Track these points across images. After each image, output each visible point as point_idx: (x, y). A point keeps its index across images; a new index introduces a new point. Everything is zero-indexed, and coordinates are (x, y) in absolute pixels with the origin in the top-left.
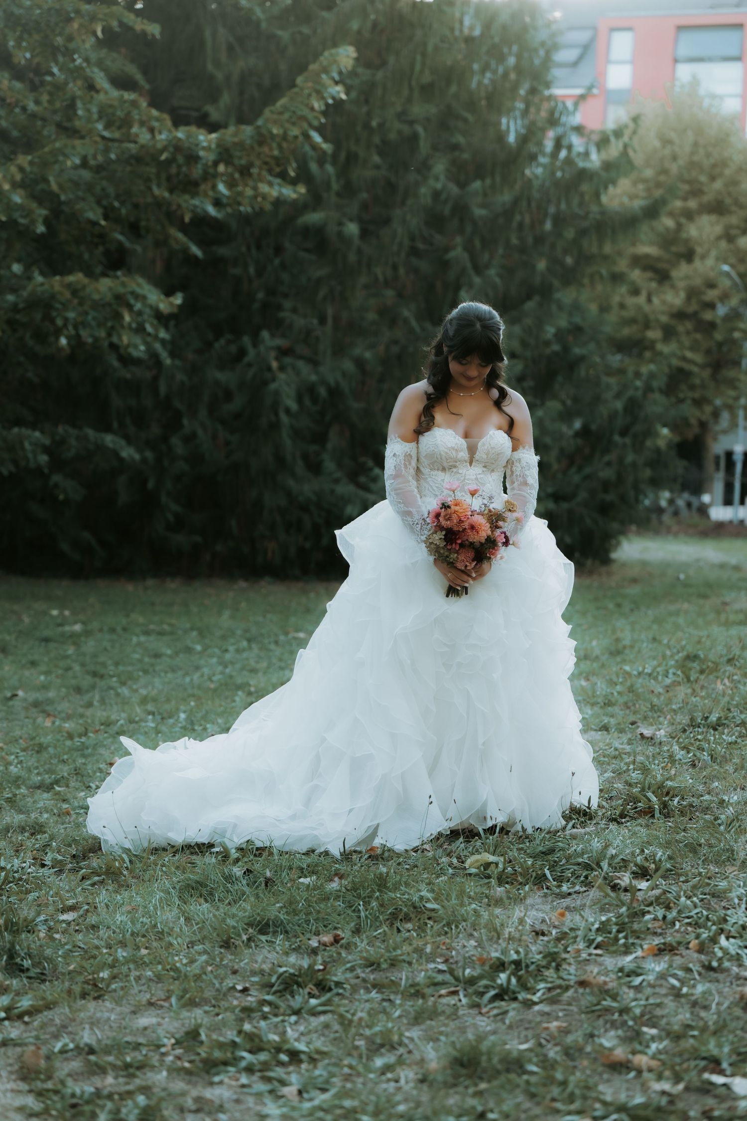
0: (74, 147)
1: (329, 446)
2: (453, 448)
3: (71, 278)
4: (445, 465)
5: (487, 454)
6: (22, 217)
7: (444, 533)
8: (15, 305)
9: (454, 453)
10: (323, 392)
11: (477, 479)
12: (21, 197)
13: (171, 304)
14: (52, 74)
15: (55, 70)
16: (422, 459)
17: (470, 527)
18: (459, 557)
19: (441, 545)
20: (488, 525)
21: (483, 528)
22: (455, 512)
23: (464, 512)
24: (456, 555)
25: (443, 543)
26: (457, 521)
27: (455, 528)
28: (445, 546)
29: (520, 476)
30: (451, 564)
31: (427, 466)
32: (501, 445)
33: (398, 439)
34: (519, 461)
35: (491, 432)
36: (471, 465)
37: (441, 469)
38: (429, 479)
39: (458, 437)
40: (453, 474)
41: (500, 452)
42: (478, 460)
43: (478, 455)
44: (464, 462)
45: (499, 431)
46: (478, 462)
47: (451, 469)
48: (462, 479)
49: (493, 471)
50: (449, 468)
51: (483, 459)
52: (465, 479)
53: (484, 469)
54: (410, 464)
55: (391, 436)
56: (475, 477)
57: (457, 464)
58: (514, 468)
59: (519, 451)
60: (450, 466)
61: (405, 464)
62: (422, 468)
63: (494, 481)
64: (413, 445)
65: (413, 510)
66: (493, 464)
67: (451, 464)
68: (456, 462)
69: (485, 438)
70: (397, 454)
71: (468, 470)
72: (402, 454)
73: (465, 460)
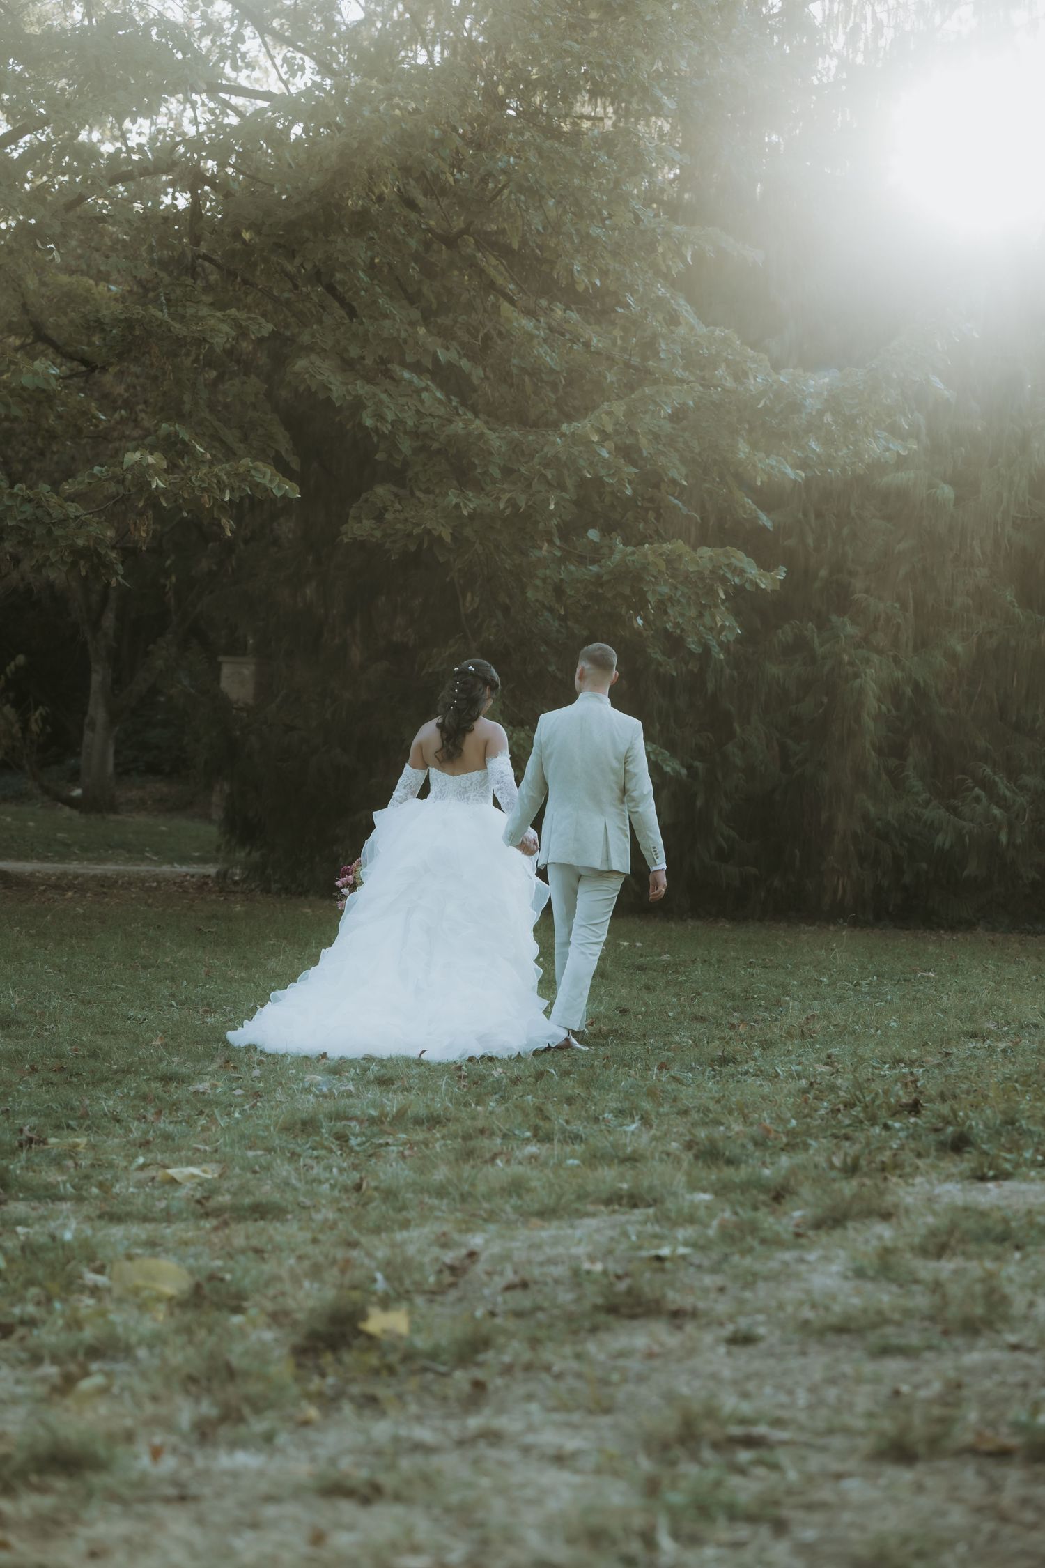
0: (667, 394)
1: (910, 760)
3: (667, 547)
6: (608, 475)
8: (599, 576)
10: (908, 691)
12: (609, 453)
13: (773, 579)
14: (628, 306)
15: (630, 300)
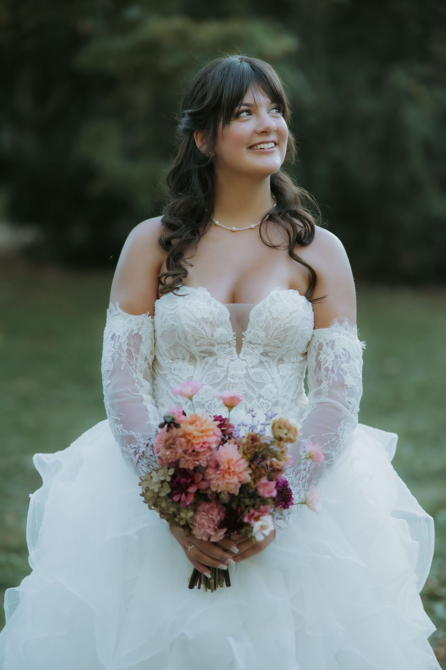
2: (206, 320)
4: (195, 350)
5: (266, 330)
7: (172, 471)
9: (207, 328)
11: (247, 376)
16: (160, 342)
17: (212, 464)
18: (198, 518)
19: (163, 494)
20: (244, 464)
21: (232, 468)
22: (184, 436)
23: (202, 437)
24: (191, 514)
25: (167, 490)
26: (185, 452)
27: (182, 465)
28: (170, 496)
29: (333, 371)
30: (188, 527)
31: (166, 353)
32: (291, 314)
33: (120, 311)
34: (332, 344)
35: (273, 293)
36: (239, 351)
37: (188, 357)
38: (169, 377)
39: (214, 301)
40: (207, 367)
41: (288, 325)
42: (250, 342)
43: (249, 332)
44: (227, 346)
45: (291, 291)
46: (251, 346)
47: (204, 357)
48: (222, 375)
49: (281, 360)
50: (200, 356)
51: (260, 341)
52: (226, 376)
53: (264, 359)
54: (138, 351)
55: (111, 305)
56: (245, 372)
57: (215, 349)
58: (322, 357)
59: (333, 328)
60: (201, 352)
61: (129, 352)
62: (159, 358)
63: (283, 377)
64: (145, 318)
65: (137, 435)
66: (279, 347)
67: (203, 348)
68: (213, 345)
69: (262, 303)
70: (117, 334)
71: (233, 361)
72: (124, 335)
73: (228, 343)
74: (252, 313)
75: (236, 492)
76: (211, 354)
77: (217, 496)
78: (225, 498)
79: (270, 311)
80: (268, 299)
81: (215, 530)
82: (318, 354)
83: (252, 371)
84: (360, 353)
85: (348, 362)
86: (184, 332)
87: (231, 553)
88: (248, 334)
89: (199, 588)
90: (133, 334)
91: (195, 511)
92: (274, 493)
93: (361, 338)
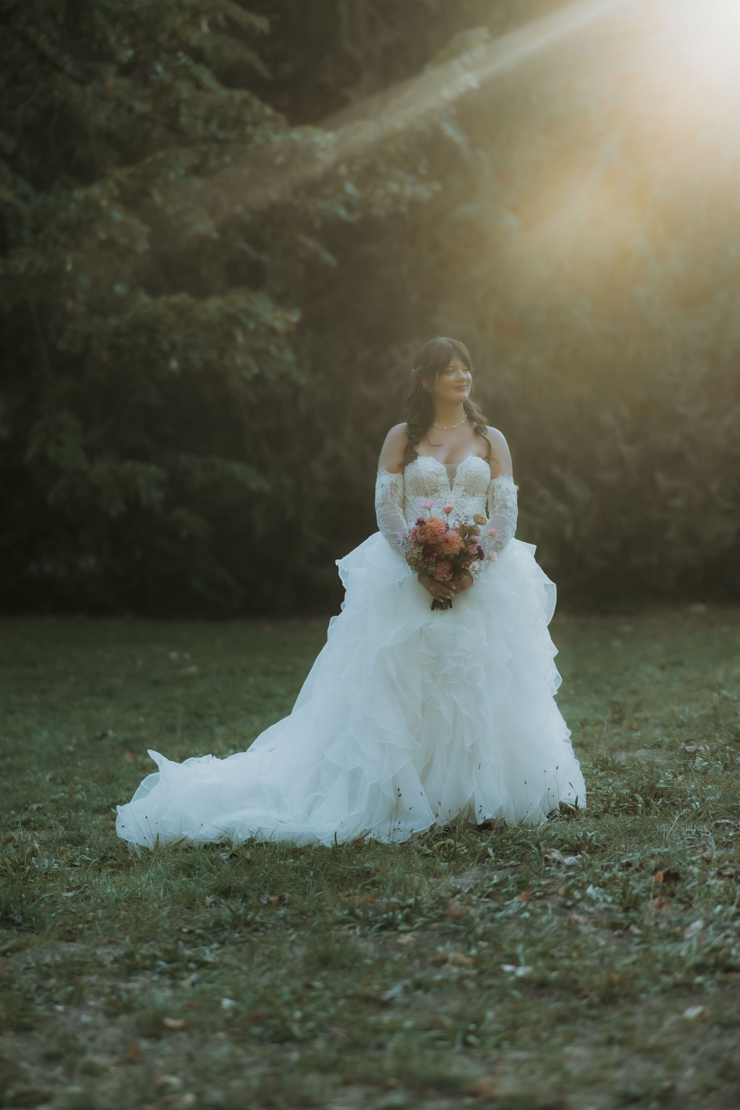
2: (434, 473)
4: (428, 490)
5: (466, 477)
7: (422, 548)
9: (434, 477)
11: (456, 502)
16: (408, 487)
17: (444, 541)
18: (438, 570)
19: (420, 559)
20: (460, 539)
21: (455, 541)
22: (429, 528)
23: (438, 527)
24: (434, 568)
25: (421, 557)
26: (430, 535)
27: (430, 542)
28: (423, 559)
29: (500, 500)
30: (432, 577)
31: (412, 492)
32: (478, 468)
33: (385, 472)
34: (500, 486)
35: (468, 458)
36: (451, 489)
37: (424, 494)
38: (414, 505)
39: (437, 463)
40: (435, 498)
41: (477, 474)
42: (457, 484)
43: (457, 479)
44: (445, 487)
45: (478, 458)
46: (458, 486)
47: (433, 494)
48: (443, 502)
49: (474, 495)
50: (430, 493)
51: (462, 483)
52: (445, 503)
53: (465, 493)
54: (396, 492)
55: (380, 469)
56: (455, 500)
57: (439, 488)
58: (495, 494)
59: (499, 478)
60: (432, 490)
61: (391, 493)
62: (408, 497)
63: (475, 504)
64: (398, 475)
65: (399, 533)
66: (473, 487)
67: (432, 488)
68: (438, 487)
69: (463, 463)
70: (384, 484)
71: (448, 494)
72: (388, 484)
73: (446, 485)
74: (458, 468)
75: (458, 553)
76: (436, 491)
77: (447, 557)
78: (452, 557)
79: (467, 467)
80: (466, 461)
81: (447, 575)
82: (493, 493)
83: (459, 500)
84: (516, 491)
85: (508, 494)
86: (422, 479)
87: (452, 589)
88: (456, 480)
89: (437, 609)
90: (393, 483)
91: (436, 567)
92: (477, 552)
93: (515, 484)
